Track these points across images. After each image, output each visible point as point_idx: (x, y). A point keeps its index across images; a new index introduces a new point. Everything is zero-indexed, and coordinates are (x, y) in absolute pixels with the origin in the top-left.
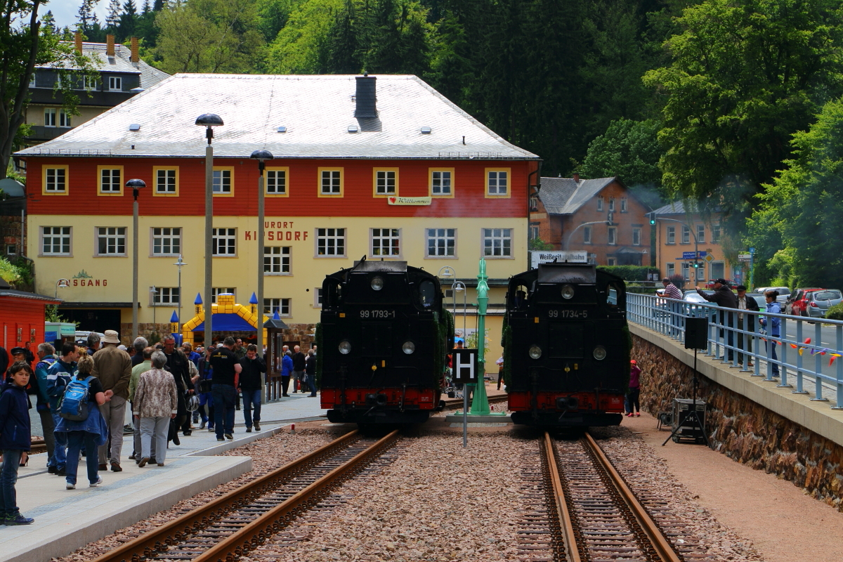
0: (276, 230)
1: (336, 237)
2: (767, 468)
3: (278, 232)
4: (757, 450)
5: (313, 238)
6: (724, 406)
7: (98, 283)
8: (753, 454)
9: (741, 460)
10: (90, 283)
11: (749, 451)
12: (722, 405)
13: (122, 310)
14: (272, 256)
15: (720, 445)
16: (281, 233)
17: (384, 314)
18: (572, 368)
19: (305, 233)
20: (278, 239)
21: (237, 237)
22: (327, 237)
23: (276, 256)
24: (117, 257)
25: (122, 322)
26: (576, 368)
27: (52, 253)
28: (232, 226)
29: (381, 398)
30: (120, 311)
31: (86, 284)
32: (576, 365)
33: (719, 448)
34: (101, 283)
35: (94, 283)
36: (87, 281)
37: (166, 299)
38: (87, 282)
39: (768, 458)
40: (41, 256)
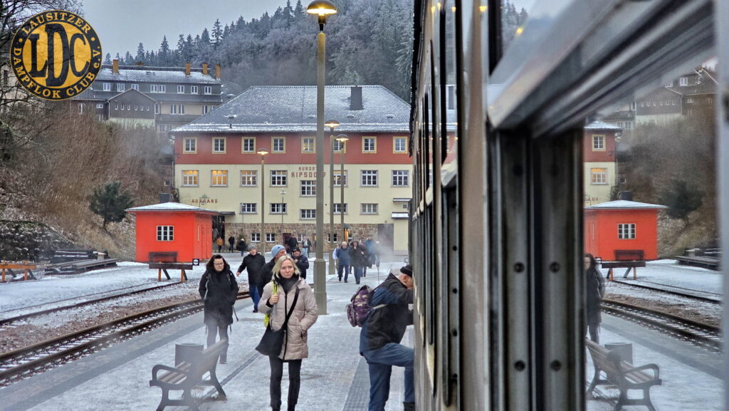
0: (308, 171)
3: (310, 173)
5: (329, 176)
10: (208, 201)
13: (225, 216)
14: (306, 186)
19: (325, 173)
20: (310, 176)
21: (287, 176)
22: (336, 175)
23: (309, 186)
24: (222, 187)
25: (225, 222)
27: (188, 185)
34: (214, 201)
37: (249, 210)
40: (182, 187)
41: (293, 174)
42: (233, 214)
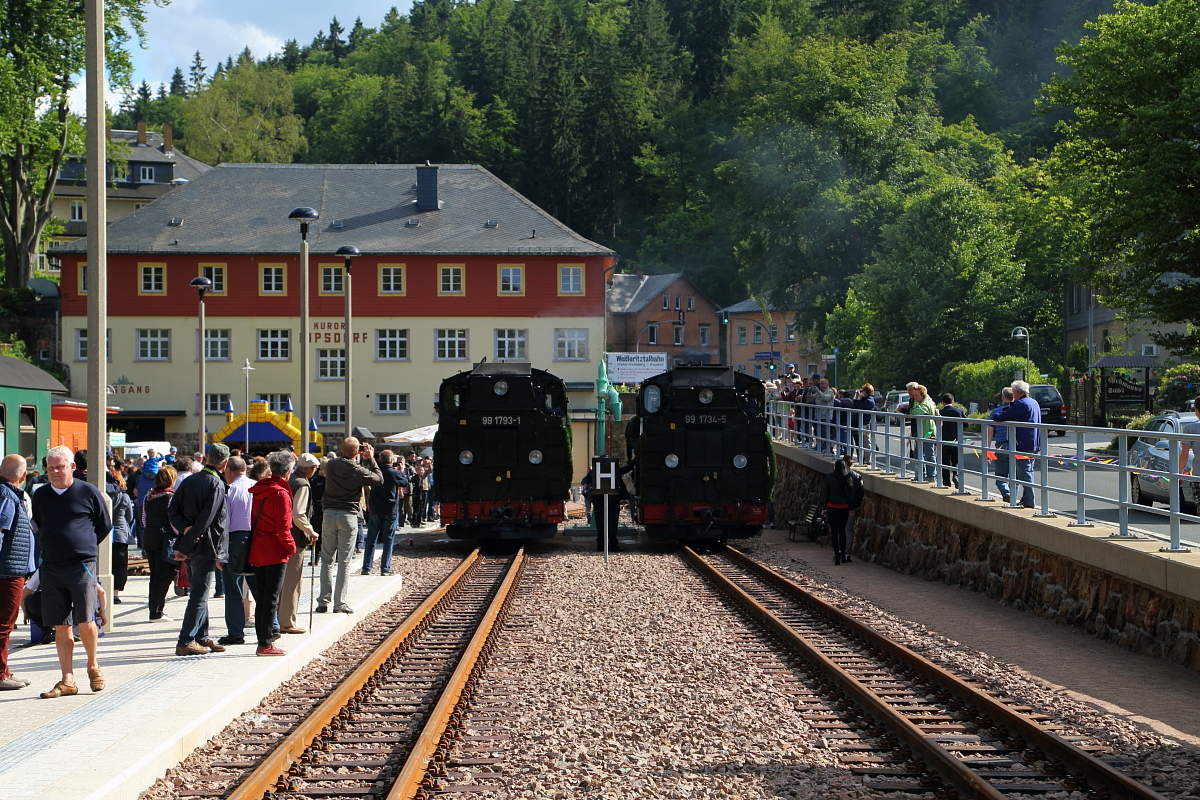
0: (332, 331)
1: (398, 339)
2: (947, 579)
3: (336, 334)
4: (929, 561)
5: (373, 341)
6: (877, 515)
7: (139, 389)
8: (924, 565)
9: (907, 571)
10: (131, 390)
11: (918, 562)
12: (873, 514)
13: (167, 419)
14: (329, 359)
15: (874, 556)
16: (339, 334)
17: (509, 420)
18: (711, 477)
19: (365, 334)
20: (336, 341)
21: (290, 340)
22: (388, 339)
23: (334, 359)
24: (160, 361)
25: (166, 432)
26: (716, 477)
28: (285, 328)
29: (508, 512)
30: (163, 420)
31: (127, 391)
32: (715, 473)
33: (872, 559)
34: (143, 390)
35: (135, 389)
36: (128, 387)
37: (214, 407)
38: (127, 390)
39: (946, 568)
40: (77, 361)
42: (182, 414)
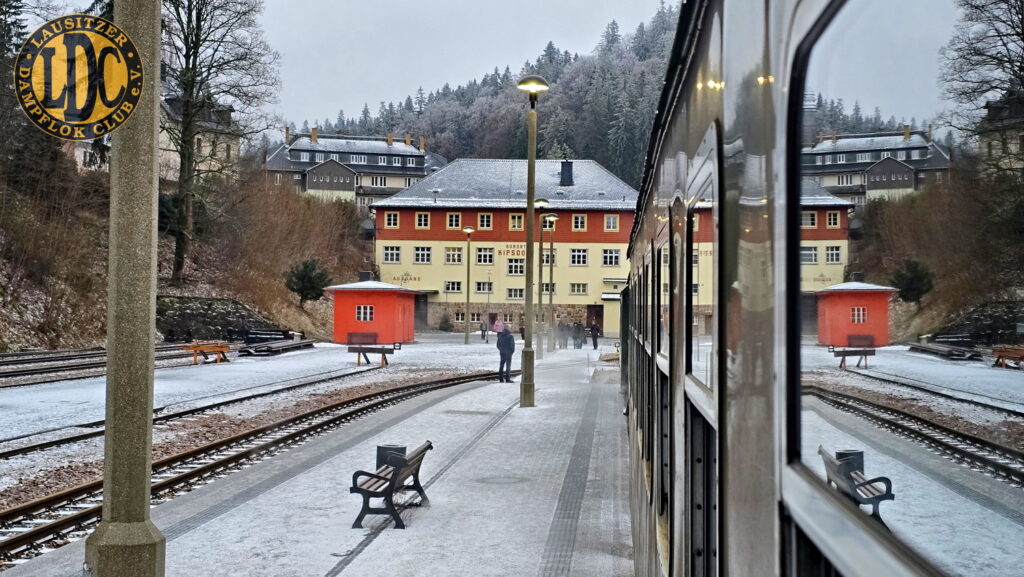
0: (516, 249)
10: (411, 279)
13: (428, 294)
14: (513, 264)
16: (519, 251)
20: (517, 254)
21: (493, 254)
22: (545, 254)
23: (516, 264)
24: (426, 264)
25: (428, 301)
27: (389, 261)
28: (491, 247)
34: (417, 279)
36: (409, 277)
37: (453, 289)
40: (383, 264)
41: (500, 252)
42: (436, 293)
